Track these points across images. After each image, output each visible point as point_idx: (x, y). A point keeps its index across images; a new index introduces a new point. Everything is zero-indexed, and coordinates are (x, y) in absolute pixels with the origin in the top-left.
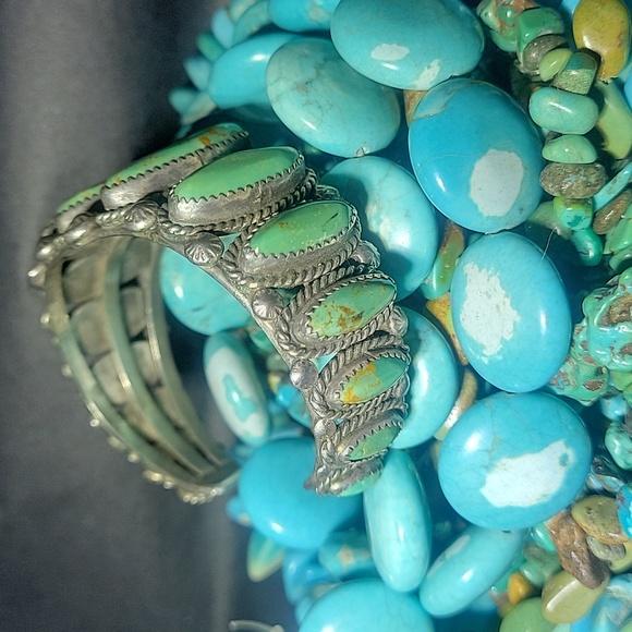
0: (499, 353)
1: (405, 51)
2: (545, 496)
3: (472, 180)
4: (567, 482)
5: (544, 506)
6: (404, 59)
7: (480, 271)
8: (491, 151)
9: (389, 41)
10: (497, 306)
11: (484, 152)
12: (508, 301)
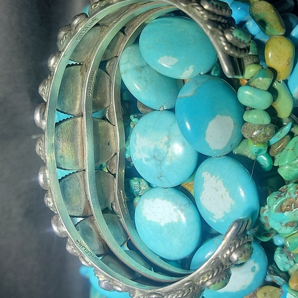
0: (222, 219)
1: (175, 60)
2: (244, 286)
3: (207, 131)
4: (255, 279)
5: (243, 291)
6: (175, 65)
7: (211, 177)
8: (218, 116)
9: (168, 55)
10: (222, 196)
11: (214, 116)
12: (227, 194)
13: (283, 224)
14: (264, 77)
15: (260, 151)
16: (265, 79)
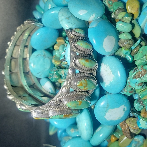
0: (109, 85)
1: (86, 11)
2: (120, 118)
3: (104, 43)
4: (125, 114)
5: (119, 120)
6: (86, 14)
7: (105, 65)
8: (108, 36)
9: (83, 9)
10: (109, 74)
11: (106, 36)
12: (111, 73)
13: (137, 85)
14: (128, 16)
15: (127, 53)
16: (128, 17)
